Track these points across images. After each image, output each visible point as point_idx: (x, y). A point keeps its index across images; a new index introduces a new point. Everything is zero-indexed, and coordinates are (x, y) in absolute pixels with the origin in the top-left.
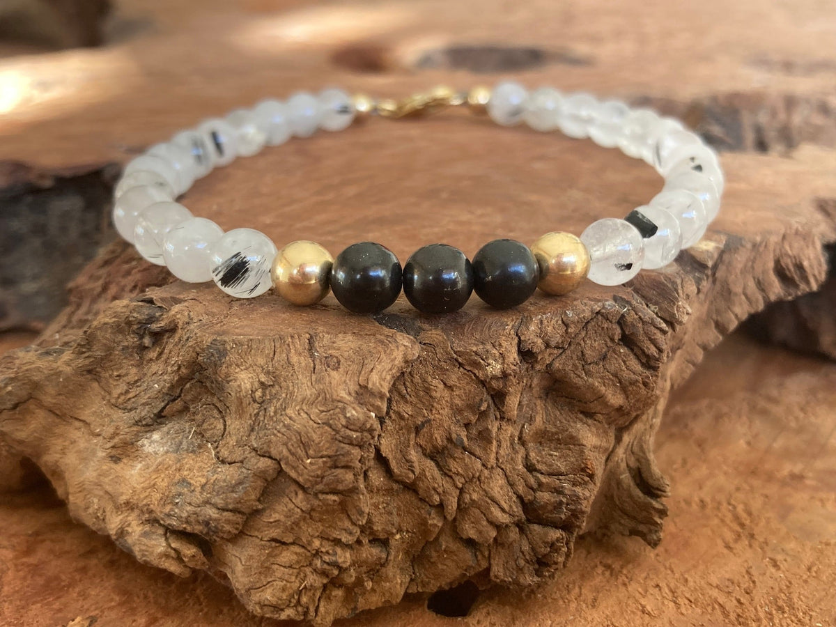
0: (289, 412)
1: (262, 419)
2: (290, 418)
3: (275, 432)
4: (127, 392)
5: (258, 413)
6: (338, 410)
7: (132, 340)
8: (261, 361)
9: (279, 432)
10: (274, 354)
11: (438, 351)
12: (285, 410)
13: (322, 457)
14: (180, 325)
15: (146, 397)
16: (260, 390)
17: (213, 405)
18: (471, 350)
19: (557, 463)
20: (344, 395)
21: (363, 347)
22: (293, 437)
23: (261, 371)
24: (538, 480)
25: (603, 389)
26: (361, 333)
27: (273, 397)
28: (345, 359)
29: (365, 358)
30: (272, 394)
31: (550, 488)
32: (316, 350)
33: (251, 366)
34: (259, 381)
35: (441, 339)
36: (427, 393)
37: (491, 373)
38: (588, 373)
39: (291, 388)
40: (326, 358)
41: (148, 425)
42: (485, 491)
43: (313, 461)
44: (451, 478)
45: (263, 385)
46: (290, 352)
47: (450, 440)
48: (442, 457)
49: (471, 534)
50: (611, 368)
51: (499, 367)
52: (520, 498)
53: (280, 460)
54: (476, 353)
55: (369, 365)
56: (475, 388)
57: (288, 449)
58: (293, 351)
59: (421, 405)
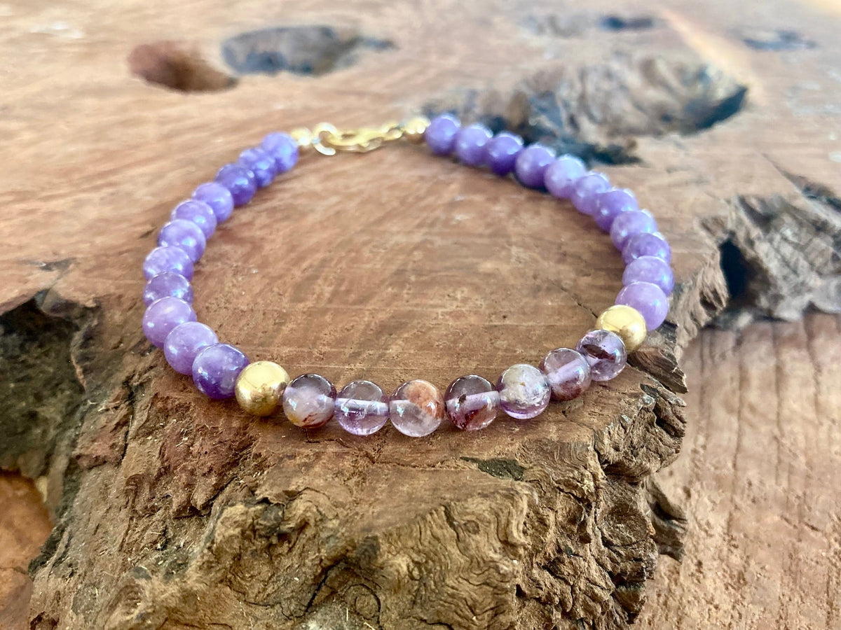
0: (450, 582)
1: (424, 593)
2: (453, 588)
3: (441, 602)
4: (264, 590)
5: (418, 590)
6: (492, 570)
7: (260, 543)
8: (410, 543)
9: (445, 602)
10: (421, 534)
11: (542, 484)
12: (444, 581)
13: (485, 612)
14: (312, 522)
15: (289, 592)
16: (416, 569)
17: (361, 585)
18: (569, 477)
19: (626, 534)
20: (492, 554)
21: (493, 505)
22: (460, 604)
23: (411, 551)
24: (619, 555)
25: (648, 465)
26: (485, 492)
27: (429, 572)
28: (482, 521)
29: (497, 516)
30: (426, 569)
31: (628, 558)
32: (453, 519)
33: (401, 549)
34: (413, 561)
35: (543, 474)
36: (541, 523)
37: (588, 491)
38: (636, 455)
39: (443, 560)
40: (465, 524)
41: (300, 617)
42: (587, 579)
43: (480, 617)
44: (563, 579)
45: (417, 564)
46: (431, 527)
47: (560, 551)
48: (552, 567)
49: (582, 614)
50: (653, 447)
51: (592, 484)
52: (610, 573)
53: (451, 624)
54: (573, 478)
55: (503, 521)
56: (572, 504)
57: (457, 613)
58: (434, 526)
59: (537, 534)
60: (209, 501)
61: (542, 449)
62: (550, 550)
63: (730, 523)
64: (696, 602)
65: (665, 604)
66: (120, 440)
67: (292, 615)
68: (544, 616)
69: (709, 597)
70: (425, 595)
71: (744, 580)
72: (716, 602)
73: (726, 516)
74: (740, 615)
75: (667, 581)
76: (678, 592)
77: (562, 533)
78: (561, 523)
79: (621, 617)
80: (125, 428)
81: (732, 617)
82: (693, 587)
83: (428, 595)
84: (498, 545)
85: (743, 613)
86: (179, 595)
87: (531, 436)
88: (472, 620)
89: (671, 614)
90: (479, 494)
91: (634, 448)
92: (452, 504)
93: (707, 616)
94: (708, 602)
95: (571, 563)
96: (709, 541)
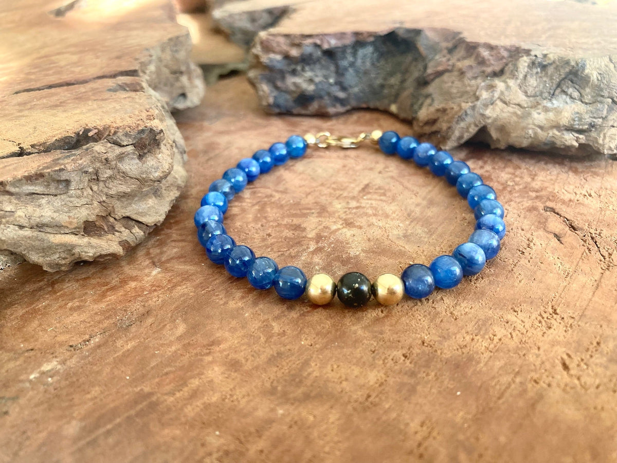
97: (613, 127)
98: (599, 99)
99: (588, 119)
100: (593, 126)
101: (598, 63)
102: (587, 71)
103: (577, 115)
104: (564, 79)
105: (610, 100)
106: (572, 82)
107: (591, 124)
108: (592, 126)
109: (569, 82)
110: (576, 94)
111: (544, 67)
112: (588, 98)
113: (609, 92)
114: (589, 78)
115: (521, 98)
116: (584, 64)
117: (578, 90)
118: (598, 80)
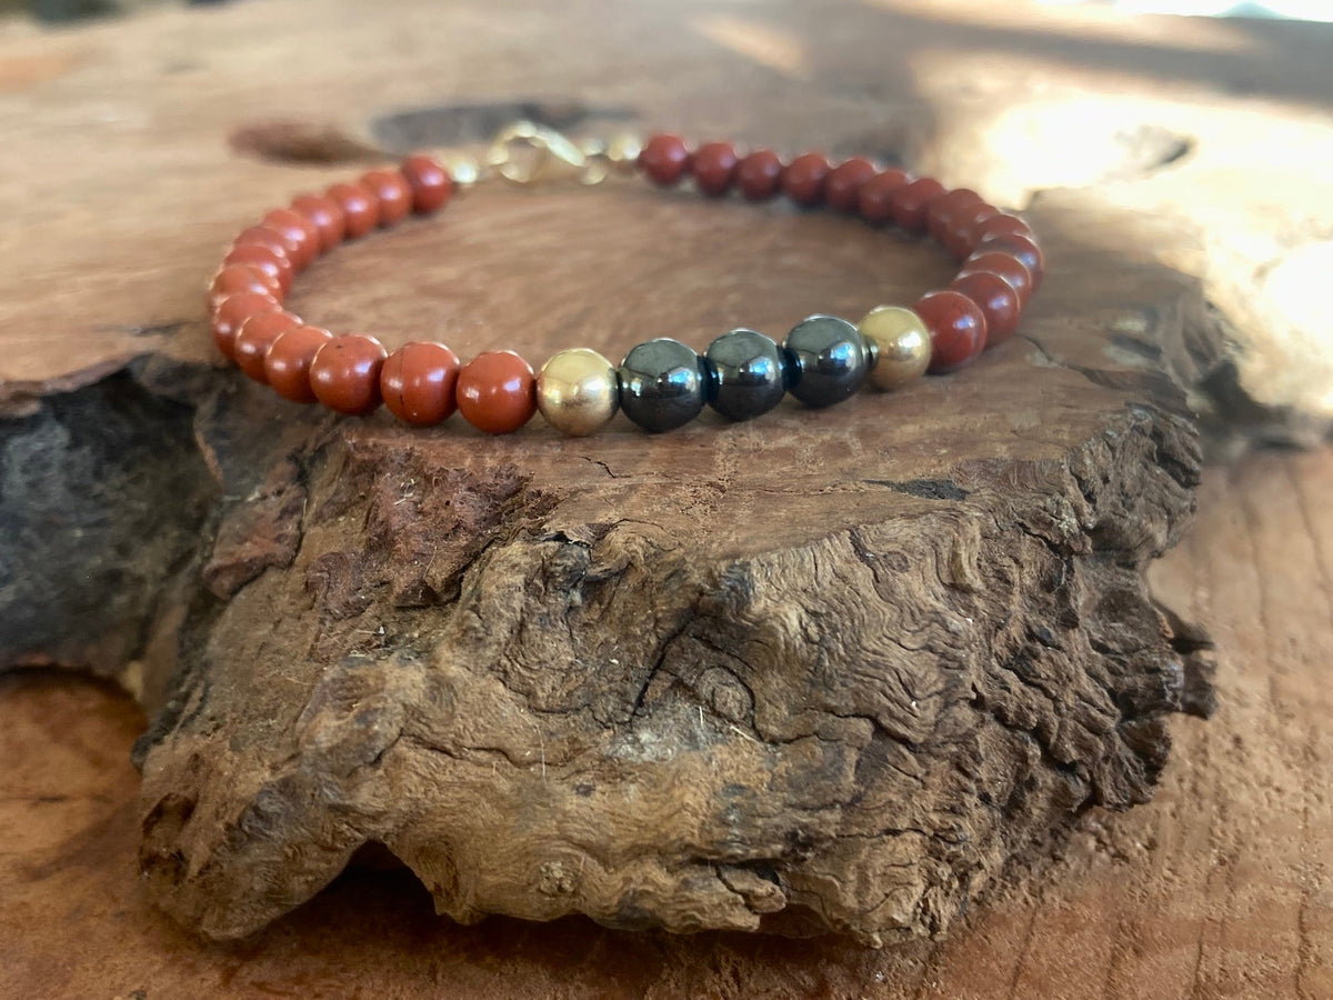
0: (868, 643)
1: (827, 664)
2: (875, 652)
3: (858, 676)
5: (818, 660)
6: (935, 625)
7: (555, 602)
8: (801, 583)
9: (864, 675)
10: (816, 568)
11: (997, 517)
12: (859, 642)
13: (930, 696)
16: (812, 624)
17: (722, 665)
18: (1038, 507)
19: (1128, 635)
20: (931, 600)
21: (927, 531)
22: (889, 678)
23: (804, 596)
24: (1122, 663)
25: (1150, 525)
26: (911, 513)
27: (835, 630)
28: (911, 552)
29: (935, 545)
30: (830, 625)
31: (1137, 669)
32: (866, 550)
33: (786, 592)
34: (807, 611)
35: (996, 499)
36: (1000, 579)
37: (1068, 531)
38: (1131, 508)
39: (855, 610)
40: (885, 556)
41: (624, 723)
42: (1077, 693)
43: (922, 704)
44: (1039, 686)
45: (814, 614)
46: (833, 560)
47: (1031, 636)
48: (1020, 662)
49: (1074, 754)
50: (1156, 498)
51: (1074, 521)
52: (1110, 691)
53: (878, 714)
54: (1045, 509)
55: (946, 555)
56: (1046, 557)
57: (885, 695)
58: (836, 558)
59: (995, 597)
60: (456, 573)
61: (989, 473)
62: (1016, 631)
63: (1274, 689)
64: (1244, 786)
65: (1194, 790)
66: (291, 528)
67: (610, 720)
68: (1013, 750)
69: (1263, 779)
70: (830, 667)
71: (1313, 754)
72: (1276, 784)
73: (1266, 681)
74: (1320, 799)
75: (1189, 764)
76: (1210, 774)
77: (1031, 608)
78: (1028, 588)
79: (1134, 768)
80: (296, 517)
81: (1306, 800)
82: (1233, 768)
83: (835, 667)
84: (941, 590)
85: (1324, 794)
86: (423, 686)
87: (967, 457)
88: (909, 707)
89: (1206, 803)
90: (902, 515)
91: (1127, 495)
92: (861, 527)
93: (1266, 801)
94: (1262, 785)
95: (1050, 659)
96: (1245, 712)
97: (895, 833)
98: (821, 721)
99: (779, 814)
100: (807, 844)
101: (801, 570)
102: (757, 607)
103: (735, 800)
104: (674, 636)
105: (865, 727)
106: (709, 644)
107: (795, 834)
108: (801, 842)
109: (701, 648)
110: (732, 697)
111: (594, 588)
112: (777, 718)
113: (857, 693)
114: (772, 632)
115: (513, 719)
116: (742, 581)
117: (741, 681)
118: (808, 639)
